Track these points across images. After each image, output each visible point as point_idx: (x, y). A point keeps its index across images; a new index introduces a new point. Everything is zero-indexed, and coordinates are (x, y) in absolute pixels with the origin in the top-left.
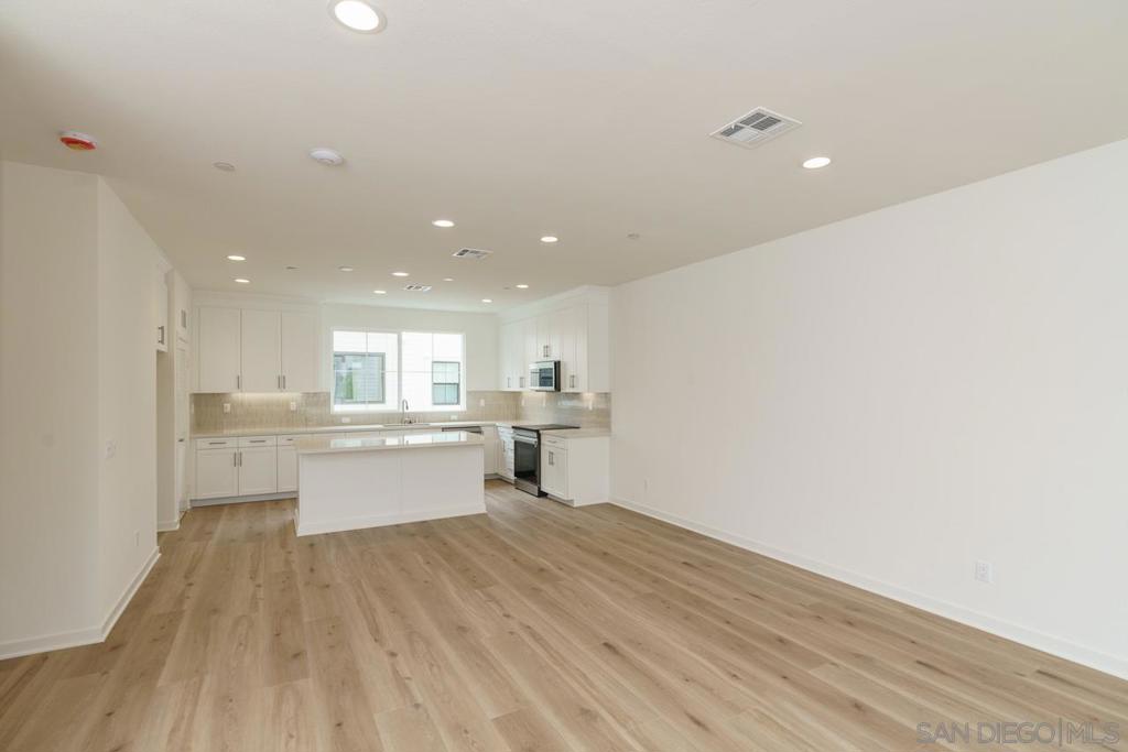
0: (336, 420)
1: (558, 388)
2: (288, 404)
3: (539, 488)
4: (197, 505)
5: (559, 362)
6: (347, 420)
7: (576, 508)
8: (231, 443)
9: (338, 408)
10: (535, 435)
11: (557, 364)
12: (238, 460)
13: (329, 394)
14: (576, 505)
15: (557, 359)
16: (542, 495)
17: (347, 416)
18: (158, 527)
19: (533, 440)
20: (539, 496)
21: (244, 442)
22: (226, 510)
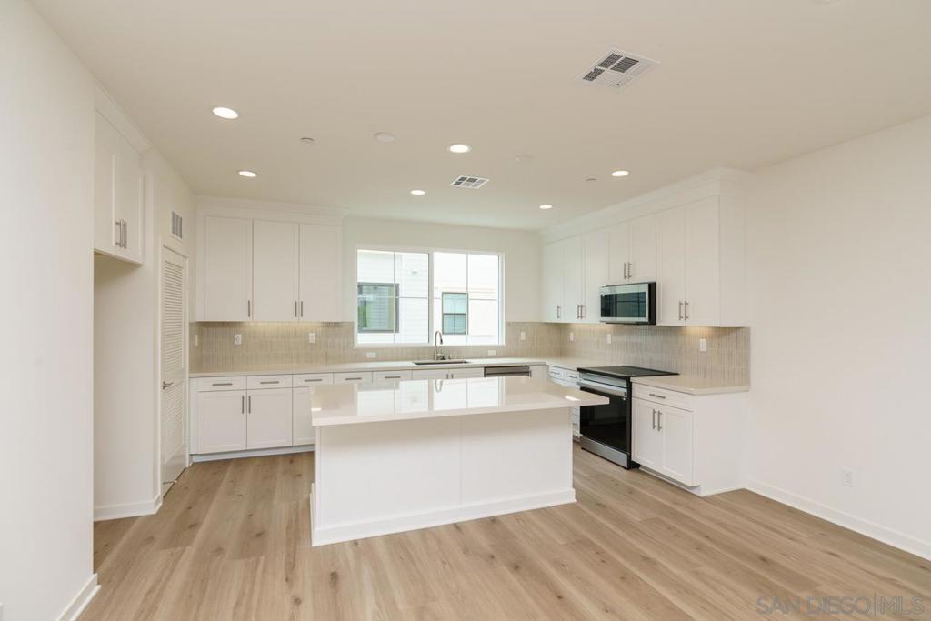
0: (360, 355)
1: (653, 320)
2: (306, 335)
3: (629, 457)
4: (196, 459)
5: (655, 284)
6: (370, 355)
7: (705, 499)
8: (239, 382)
9: (363, 339)
10: (624, 384)
11: (652, 287)
12: (246, 405)
13: (353, 323)
14: (703, 494)
15: (652, 280)
16: (633, 466)
17: (372, 350)
18: (96, 513)
19: (620, 391)
20: (628, 469)
21: (254, 382)
22: (230, 471)
